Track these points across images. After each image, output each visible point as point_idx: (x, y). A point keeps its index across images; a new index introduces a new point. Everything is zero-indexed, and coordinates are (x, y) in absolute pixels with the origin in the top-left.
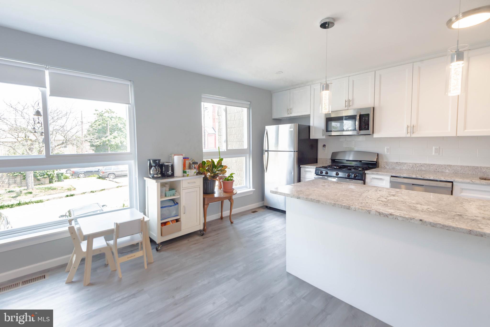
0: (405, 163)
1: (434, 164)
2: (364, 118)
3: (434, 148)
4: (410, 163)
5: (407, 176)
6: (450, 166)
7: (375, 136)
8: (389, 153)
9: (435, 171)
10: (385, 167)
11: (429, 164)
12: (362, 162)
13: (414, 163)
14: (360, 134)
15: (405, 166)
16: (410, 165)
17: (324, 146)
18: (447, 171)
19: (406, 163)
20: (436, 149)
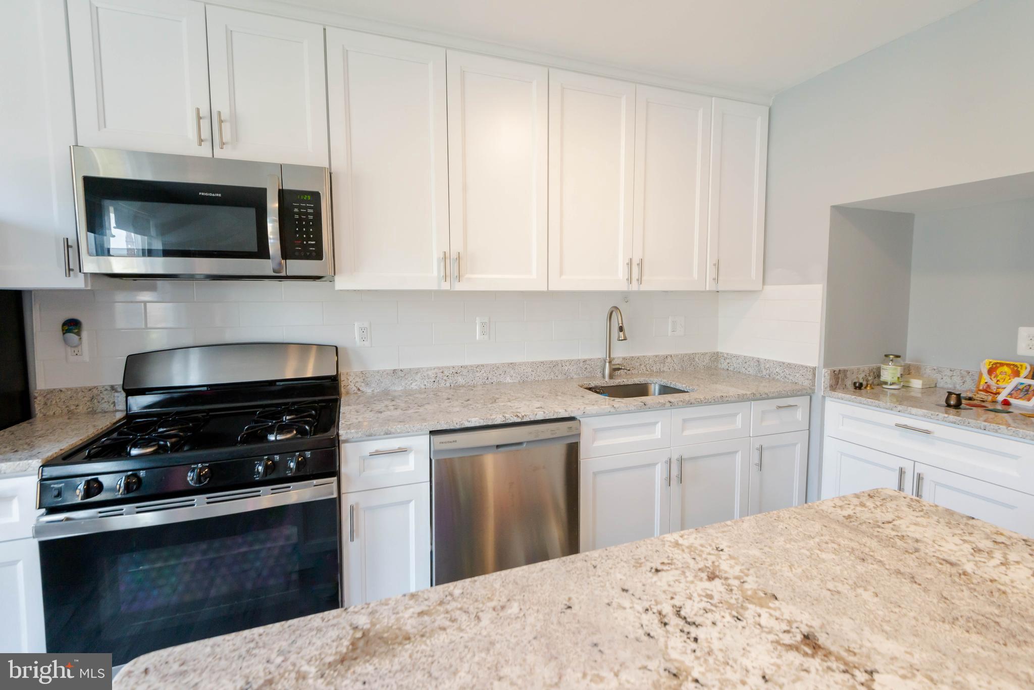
0: (417, 371)
1: (483, 366)
2: (296, 207)
3: (478, 321)
4: (428, 369)
5: (482, 423)
6: (512, 365)
7: (342, 283)
8: (367, 343)
9: (484, 384)
10: (359, 389)
11: (471, 366)
12: (278, 383)
13: (439, 368)
14: (283, 274)
15: (416, 379)
16: (430, 373)
17: (72, 326)
18: (508, 380)
19: (419, 369)
20: (483, 325)
